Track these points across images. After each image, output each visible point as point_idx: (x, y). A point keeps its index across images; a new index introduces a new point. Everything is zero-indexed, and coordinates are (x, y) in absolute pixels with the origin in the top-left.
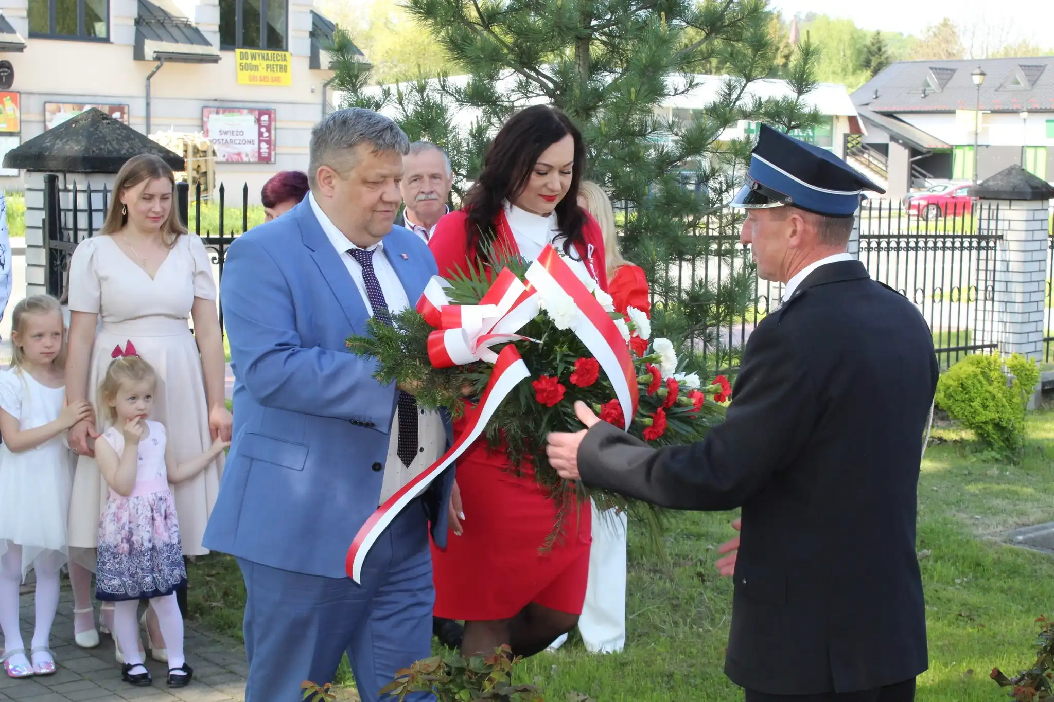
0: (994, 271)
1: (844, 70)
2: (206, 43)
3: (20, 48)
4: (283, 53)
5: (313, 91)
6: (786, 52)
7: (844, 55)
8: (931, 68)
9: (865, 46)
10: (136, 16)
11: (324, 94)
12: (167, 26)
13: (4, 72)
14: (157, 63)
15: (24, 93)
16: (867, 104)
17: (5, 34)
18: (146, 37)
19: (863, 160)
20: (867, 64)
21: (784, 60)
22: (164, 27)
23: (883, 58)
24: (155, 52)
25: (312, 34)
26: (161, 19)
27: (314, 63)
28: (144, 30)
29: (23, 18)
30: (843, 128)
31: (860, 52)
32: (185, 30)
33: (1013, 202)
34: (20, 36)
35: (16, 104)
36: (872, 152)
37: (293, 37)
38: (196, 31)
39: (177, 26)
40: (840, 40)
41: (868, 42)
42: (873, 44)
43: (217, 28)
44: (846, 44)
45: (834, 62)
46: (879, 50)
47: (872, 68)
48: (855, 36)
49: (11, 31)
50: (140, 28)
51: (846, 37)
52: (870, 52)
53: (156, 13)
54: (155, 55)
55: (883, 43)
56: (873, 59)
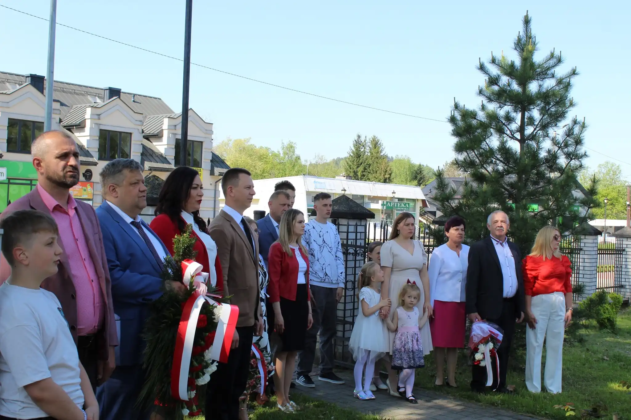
0: (579, 262)
1: (406, 180)
2: (170, 163)
3: (95, 164)
4: (200, 168)
5: (211, 184)
6: (390, 172)
7: (406, 174)
8: (453, 181)
9: (414, 170)
10: (141, 152)
11: (216, 186)
12: (154, 156)
13: (88, 174)
14: (150, 171)
15: (95, 183)
16: (427, 195)
17: (89, 158)
18: (145, 160)
19: (425, 217)
20: (415, 178)
21: (389, 176)
22: (152, 157)
23: (422, 175)
24: (149, 167)
25: (211, 161)
26: (151, 153)
27: (212, 173)
28: (144, 158)
29: (97, 152)
30: (419, 204)
31: (412, 173)
32: (161, 158)
33: (586, 236)
34: (95, 159)
35: (92, 187)
36: (429, 215)
37: (204, 162)
38: (165, 158)
39: (157, 156)
40: (404, 168)
41: (416, 169)
42: (418, 170)
43: (173, 158)
44: (407, 169)
45: (402, 176)
46: (421, 172)
47: (418, 179)
48: (411, 166)
49: (92, 157)
50: (143, 157)
51: (407, 167)
52: (416, 173)
53: (149, 151)
54: (149, 168)
55: (423, 169)
56: (418, 176)
